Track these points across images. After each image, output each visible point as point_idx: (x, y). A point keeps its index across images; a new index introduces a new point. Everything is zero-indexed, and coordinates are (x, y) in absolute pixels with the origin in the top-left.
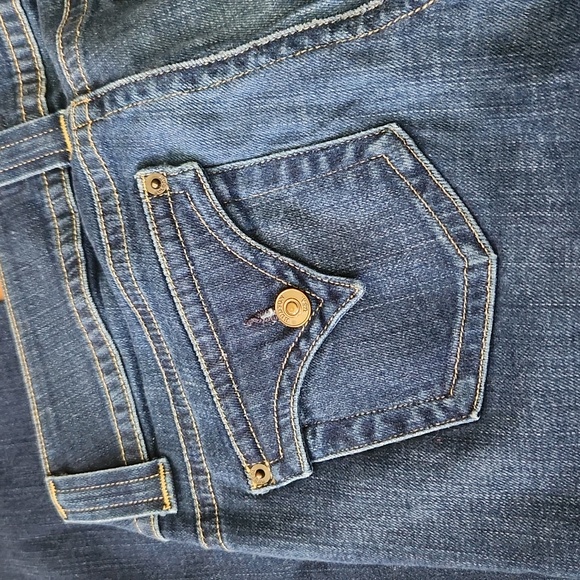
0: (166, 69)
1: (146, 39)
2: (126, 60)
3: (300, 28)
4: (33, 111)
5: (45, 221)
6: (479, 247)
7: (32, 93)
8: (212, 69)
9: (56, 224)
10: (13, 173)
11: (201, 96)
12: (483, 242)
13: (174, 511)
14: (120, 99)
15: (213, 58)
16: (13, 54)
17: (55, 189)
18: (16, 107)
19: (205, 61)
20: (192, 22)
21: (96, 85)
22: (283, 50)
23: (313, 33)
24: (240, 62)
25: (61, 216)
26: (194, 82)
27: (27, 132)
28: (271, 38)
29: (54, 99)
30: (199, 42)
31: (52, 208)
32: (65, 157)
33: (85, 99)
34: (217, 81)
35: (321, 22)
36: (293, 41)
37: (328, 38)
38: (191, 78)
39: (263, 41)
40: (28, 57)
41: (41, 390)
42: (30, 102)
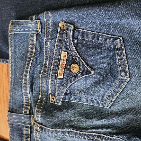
0: (58, 130)
1: (56, 120)
2: (50, 124)
3: (90, 134)
4: (26, 113)
5: (22, 134)
7: (26, 108)
8: (68, 132)
9: (25, 136)
10: (18, 122)
11: (64, 137)
14: (47, 131)
15: (69, 130)
17: (27, 129)
18: (22, 110)
19: (68, 130)
22: (85, 137)
23: (92, 135)
26: (64, 133)
27: (23, 116)
28: (83, 133)
30: (67, 125)
31: (25, 132)
34: (69, 135)
35: (95, 134)
36: (88, 136)
37: (96, 138)
38: (63, 132)
39: (81, 133)
40: (28, 100)
42: (26, 110)
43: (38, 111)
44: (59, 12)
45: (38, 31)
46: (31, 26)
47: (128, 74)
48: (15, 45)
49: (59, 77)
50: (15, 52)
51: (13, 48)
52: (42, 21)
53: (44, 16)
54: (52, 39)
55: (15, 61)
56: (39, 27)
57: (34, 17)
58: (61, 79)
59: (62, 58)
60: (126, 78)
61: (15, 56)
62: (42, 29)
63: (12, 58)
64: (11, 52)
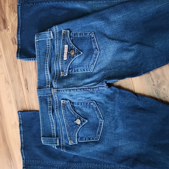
0: (67, 89)
1: (65, 84)
2: (62, 86)
3: (84, 87)
4: (48, 87)
5: (47, 102)
6: (102, 119)
7: (48, 85)
8: (73, 90)
9: (49, 103)
10: (44, 94)
11: (71, 93)
12: (102, 118)
13: (58, 145)
14: (61, 91)
15: (73, 88)
16: (47, 79)
17: (49, 98)
18: (46, 86)
19: (72, 88)
20: (71, 83)
21: (58, 88)
22: (82, 90)
23: (86, 88)
24: (77, 90)
25: (49, 102)
26: (70, 91)
27: (47, 90)
28: (81, 88)
29: (51, 86)
30: (72, 86)
31: (48, 100)
32: (51, 94)
33: (56, 90)
34: (73, 91)
35: (87, 87)
36: (83, 89)
37: (88, 89)
38: (70, 90)
39: (80, 88)
40: (49, 79)
41: (42, 125)
42: (48, 86)
43: (55, 82)
44: (61, 25)
45: (51, 37)
46: (47, 35)
47: (98, 50)
48: (39, 48)
49: (64, 59)
50: (39, 52)
51: (38, 49)
52: (53, 31)
53: (54, 28)
54: (59, 40)
55: (40, 57)
56: (52, 35)
57: (48, 30)
58: (66, 60)
59: (65, 49)
60: (98, 52)
61: (39, 54)
62: (53, 36)
63: (37, 55)
64: (37, 52)
